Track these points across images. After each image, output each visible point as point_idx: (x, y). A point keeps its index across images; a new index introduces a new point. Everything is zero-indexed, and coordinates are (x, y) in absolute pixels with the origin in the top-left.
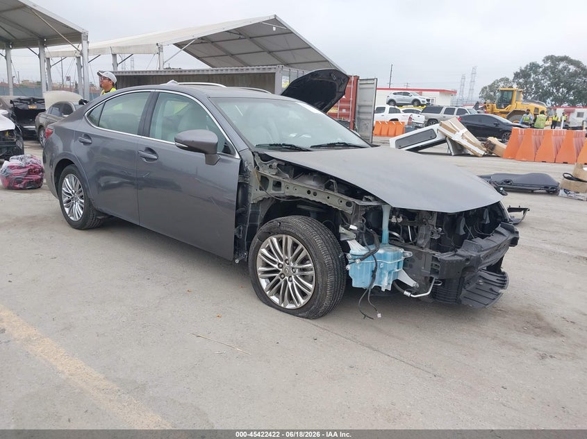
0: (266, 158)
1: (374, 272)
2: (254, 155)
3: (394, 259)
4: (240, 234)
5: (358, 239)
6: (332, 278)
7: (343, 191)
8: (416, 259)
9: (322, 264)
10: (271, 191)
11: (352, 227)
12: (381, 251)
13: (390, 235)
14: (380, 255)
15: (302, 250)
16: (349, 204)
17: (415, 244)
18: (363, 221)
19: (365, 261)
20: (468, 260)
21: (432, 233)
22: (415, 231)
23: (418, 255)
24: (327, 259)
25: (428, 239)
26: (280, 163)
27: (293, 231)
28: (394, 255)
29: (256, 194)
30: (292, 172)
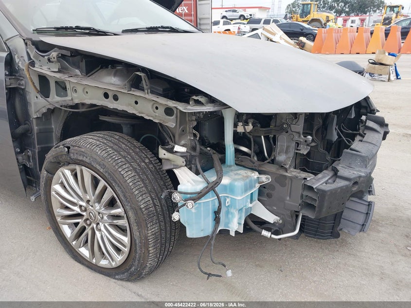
0: (43, 48)
1: (217, 213)
2: (26, 44)
3: (246, 190)
4: (29, 161)
5: (189, 165)
6: (156, 228)
7: (160, 89)
8: (277, 185)
9: (137, 210)
10: (55, 99)
11: (177, 148)
12: (225, 181)
13: (237, 151)
14: (225, 186)
15: (104, 189)
16: (169, 111)
17: (273, 162)
18: (195, 135)
19: (203, 200)
20: (356, 183)
21: (298, 144)
22: (272, 142)
23: (280, 180)
24: (144, 201)
25: (291, 154)
26: (64, 52)
27: (87, 160)
28: (245, 185)
29: (37, 104)
30: (83, 64)
